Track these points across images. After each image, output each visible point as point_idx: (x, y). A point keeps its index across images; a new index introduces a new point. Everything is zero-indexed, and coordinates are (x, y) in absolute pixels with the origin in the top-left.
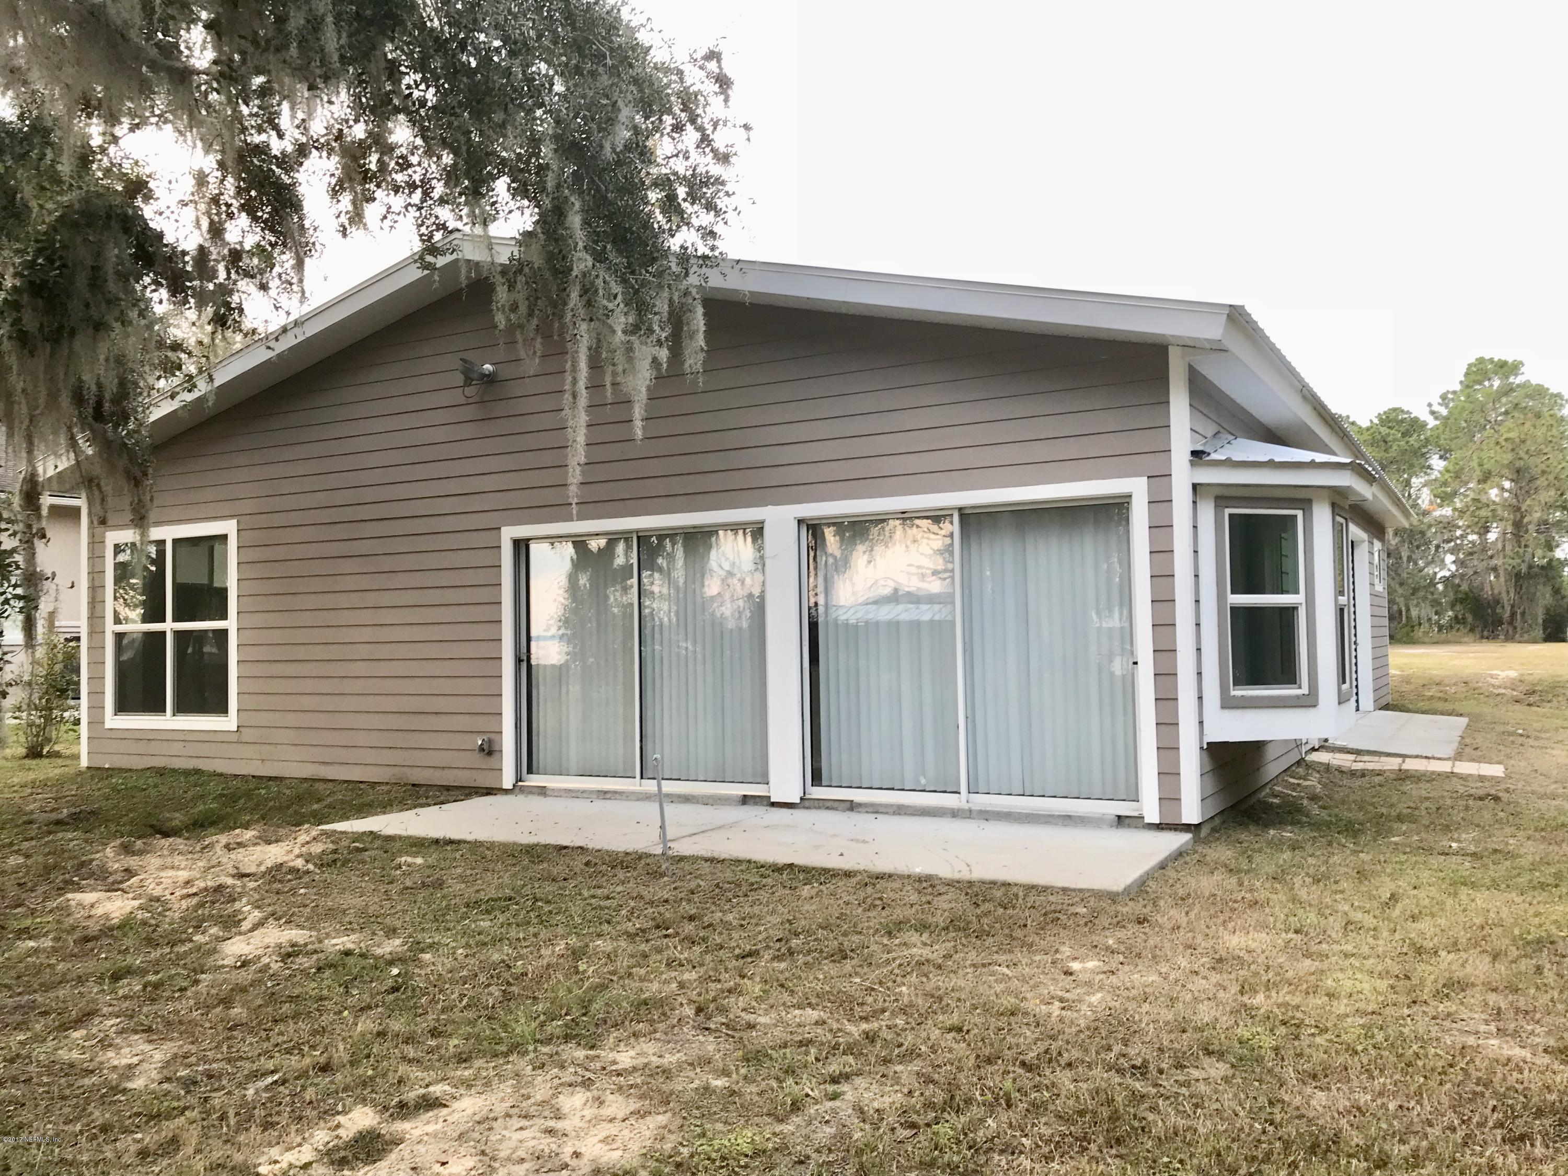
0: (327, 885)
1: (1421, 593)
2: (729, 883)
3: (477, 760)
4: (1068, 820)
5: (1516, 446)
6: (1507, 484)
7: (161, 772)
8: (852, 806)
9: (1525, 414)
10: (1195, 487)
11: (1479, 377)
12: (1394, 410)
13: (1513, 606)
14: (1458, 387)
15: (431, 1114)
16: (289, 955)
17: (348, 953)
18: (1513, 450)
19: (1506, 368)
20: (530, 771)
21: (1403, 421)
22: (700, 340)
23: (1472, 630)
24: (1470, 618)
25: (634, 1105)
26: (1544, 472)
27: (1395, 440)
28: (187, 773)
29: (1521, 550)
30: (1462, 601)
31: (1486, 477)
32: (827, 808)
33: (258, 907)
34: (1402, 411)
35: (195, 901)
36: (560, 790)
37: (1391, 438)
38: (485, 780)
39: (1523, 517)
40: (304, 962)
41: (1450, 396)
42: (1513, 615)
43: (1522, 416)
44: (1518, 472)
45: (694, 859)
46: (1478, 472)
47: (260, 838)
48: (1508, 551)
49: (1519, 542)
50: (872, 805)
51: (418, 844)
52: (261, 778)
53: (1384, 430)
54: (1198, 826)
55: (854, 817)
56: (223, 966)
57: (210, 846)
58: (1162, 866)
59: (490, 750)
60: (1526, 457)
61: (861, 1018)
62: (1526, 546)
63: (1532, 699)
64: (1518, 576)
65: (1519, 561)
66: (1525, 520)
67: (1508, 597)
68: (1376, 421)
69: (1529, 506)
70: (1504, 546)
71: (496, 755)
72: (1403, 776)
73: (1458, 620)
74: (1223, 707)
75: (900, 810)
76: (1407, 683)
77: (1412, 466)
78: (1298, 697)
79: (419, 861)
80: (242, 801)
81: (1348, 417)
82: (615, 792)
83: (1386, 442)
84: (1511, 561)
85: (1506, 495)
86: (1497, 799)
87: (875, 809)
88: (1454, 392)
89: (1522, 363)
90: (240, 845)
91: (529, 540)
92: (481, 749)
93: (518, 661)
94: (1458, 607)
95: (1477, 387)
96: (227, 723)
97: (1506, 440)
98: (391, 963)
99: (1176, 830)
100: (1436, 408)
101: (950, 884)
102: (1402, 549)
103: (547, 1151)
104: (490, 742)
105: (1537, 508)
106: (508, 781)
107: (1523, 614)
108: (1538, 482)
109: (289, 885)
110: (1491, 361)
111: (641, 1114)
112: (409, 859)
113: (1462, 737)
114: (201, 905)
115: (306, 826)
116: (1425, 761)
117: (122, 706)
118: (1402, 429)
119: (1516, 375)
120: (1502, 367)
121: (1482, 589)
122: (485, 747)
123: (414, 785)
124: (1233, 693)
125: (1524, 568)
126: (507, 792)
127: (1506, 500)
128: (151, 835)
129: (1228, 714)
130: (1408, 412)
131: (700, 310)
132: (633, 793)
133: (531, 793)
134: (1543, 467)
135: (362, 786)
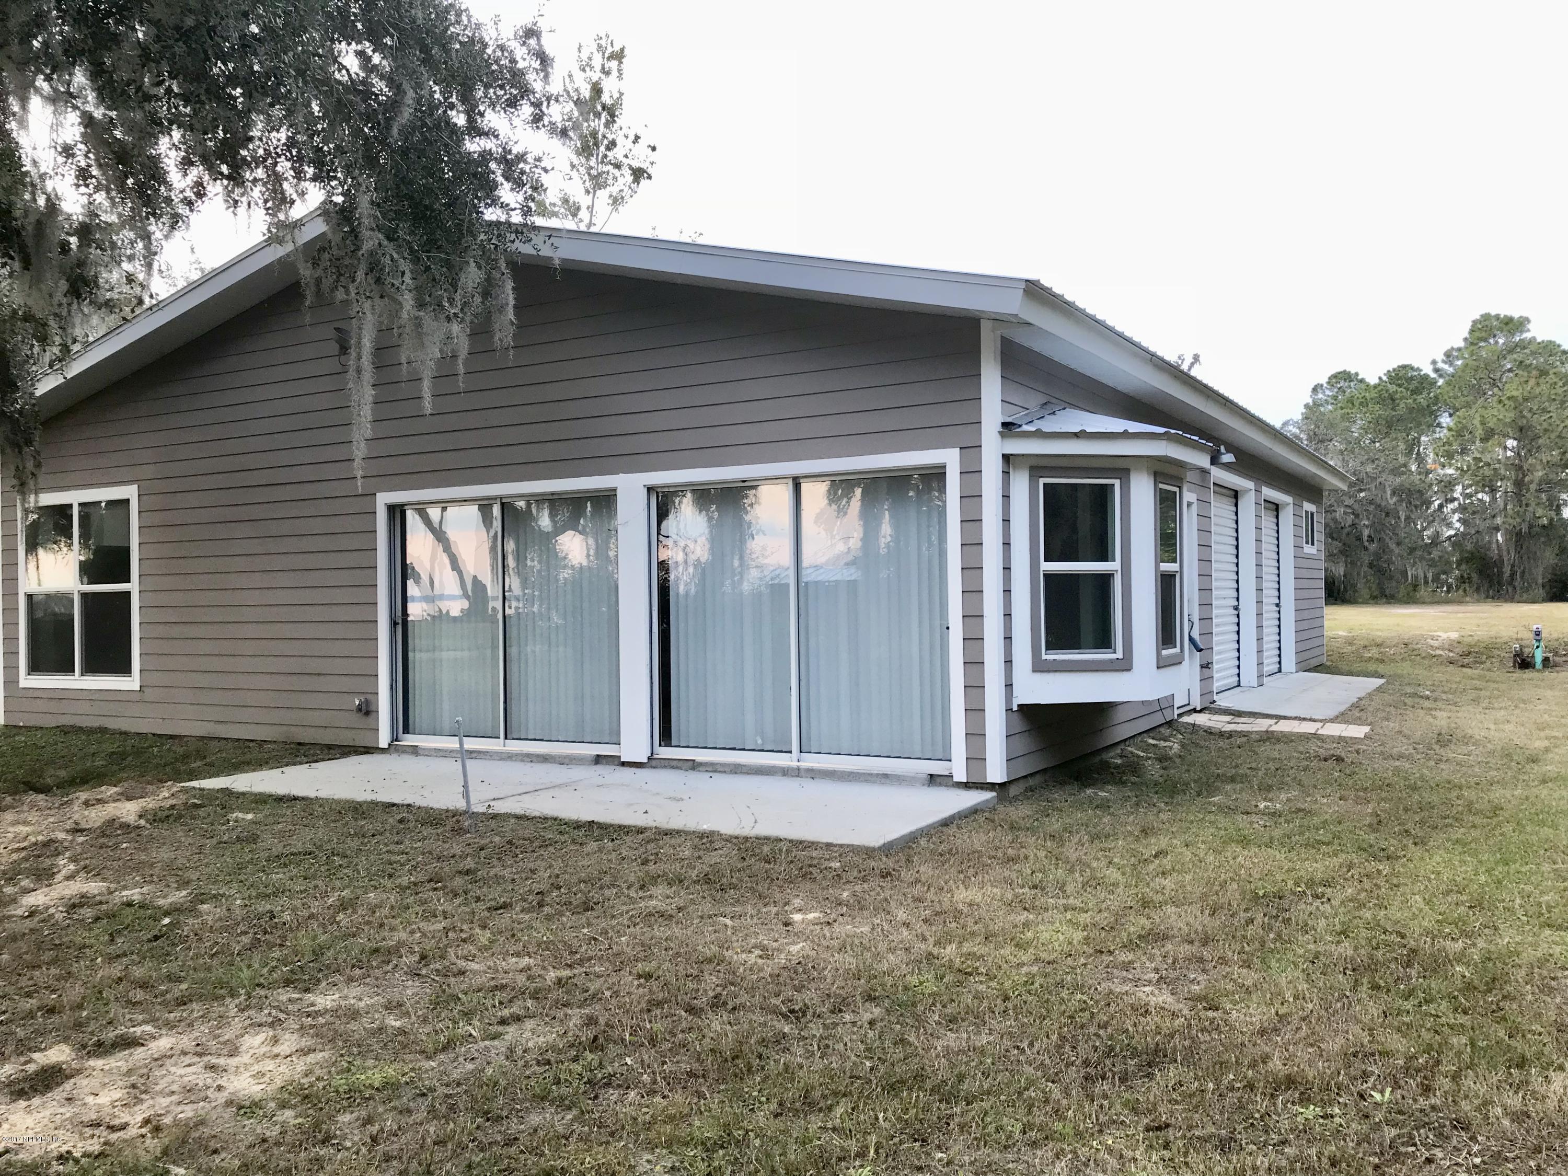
0: (151, 839)
1: (1419, 553)
2: (524, 839)
3: (356, 720)
4: (885, 778)
5: (1518, 404)
6: (1511, 443)
7: (65, 730)
8: (694, 766)
9: (1529, 372)
10: (1006, 458)
11: (1484, 334)
12: (1404, 367)
13: (1513, 566)
14: (1462, 344)
15: (127, 1052)
16: (74, 906)
17: (130, 904)
18: (1515, 408)
19: (1512, 325)
20: (406, 730)
21: (1412, 378)
22: (510, 314)
23: (1478, 590)
24: (1475, 576)
25: (306, 1042)
26: (1546, 430)
27: (1401, 399)
28: (90, 731)
29: (1522, 510)
30: (1468, 560)
31: (1489, 435)
32: (673, 767)
33: (73, 861)
34: (1412, 368)
35: (23, 854)
36: (430, 750)
37: (1398, 396)
38: (362, 740)
39: (1524, 476)
40: (88, 913)
41: (1455, 354)
42: (1513, 575)
43: (1526, 374)
44: (1521, 429)
45: (508, 816)
46: (1480, 431)
47: (121, 794)
48: (1510, 512)
49: (1520, 501)
50: (712, 764)
51: (260, 800)
52: (160, 736)
53: (1392, 388)
54: (1002, 785)
55: (692, 775)
56: (14, 916)
57: (69, 803)
58: (946, 823)
59: (367, 710)
60: (1529, 415)
61: (567, 965)
62: (1527, 505)
63: (1466, 661)
64: (1519, 534)
65: (1518, 520)
66: (1527, 479)
67: (1509, 557)
68: (1385, 378)
69: (1531, 465)
70: (1506, 505)
71: (373, 715)
72: (1268, 737)
73: (1462, 580)
74: (1034, 671)
75: (737, 769)
76: (1351, 644)
77: (1419, 424)
78: (1111, 661)
79: (250, 816)
80: (130, 758)
81: (1357, 374)
82: (479, 752)
83: (1393, 400)
84: (1511, 521)
85: (1509, 454)
86: (1339, 759)
87: (713, 768)
88: (1459, 349)
89: (1528, 320)
90: (99, 801)
91: (403, 505)
92: (359, 709)
93: (394, 624)
94: (1464, 567)
95: (1482, 344)
96: (130, 683)
97: (1509, 398)
98: (167, 914)
99: (982, 789)
100: (1441, 365)
101: (729, 839)
102: (1399, 508)
103: (201, 1084)
104: (367, 702)
105: (1539, 467)
106: (384, 742)
107: (1523, 572)
108: (1540, 441)
109: (114, 840)
110: (1497, 317)
111: (304, 1052)
112: (240, 815)
113: (1360, 699)
114: (26, 859)
115: (169, 783)
116: (1296, 723)
117: (35, 667)
118: (1411, 387)
119: (1522, 332)
120: (1507, 324)
121: (1489, 549)
122: (364, 708)
123: (299, 744)
124: (1044, 657)
125: (1525, 529)
126: (383, 751)
127: (1508, 458)
128: (25, 791)
129: (1038, 676)
130: (1418, 369)
131: (509, 285)
132: (497, 753)
133: (404, 752)
134: (1545, 425)
135: (251, 744)
